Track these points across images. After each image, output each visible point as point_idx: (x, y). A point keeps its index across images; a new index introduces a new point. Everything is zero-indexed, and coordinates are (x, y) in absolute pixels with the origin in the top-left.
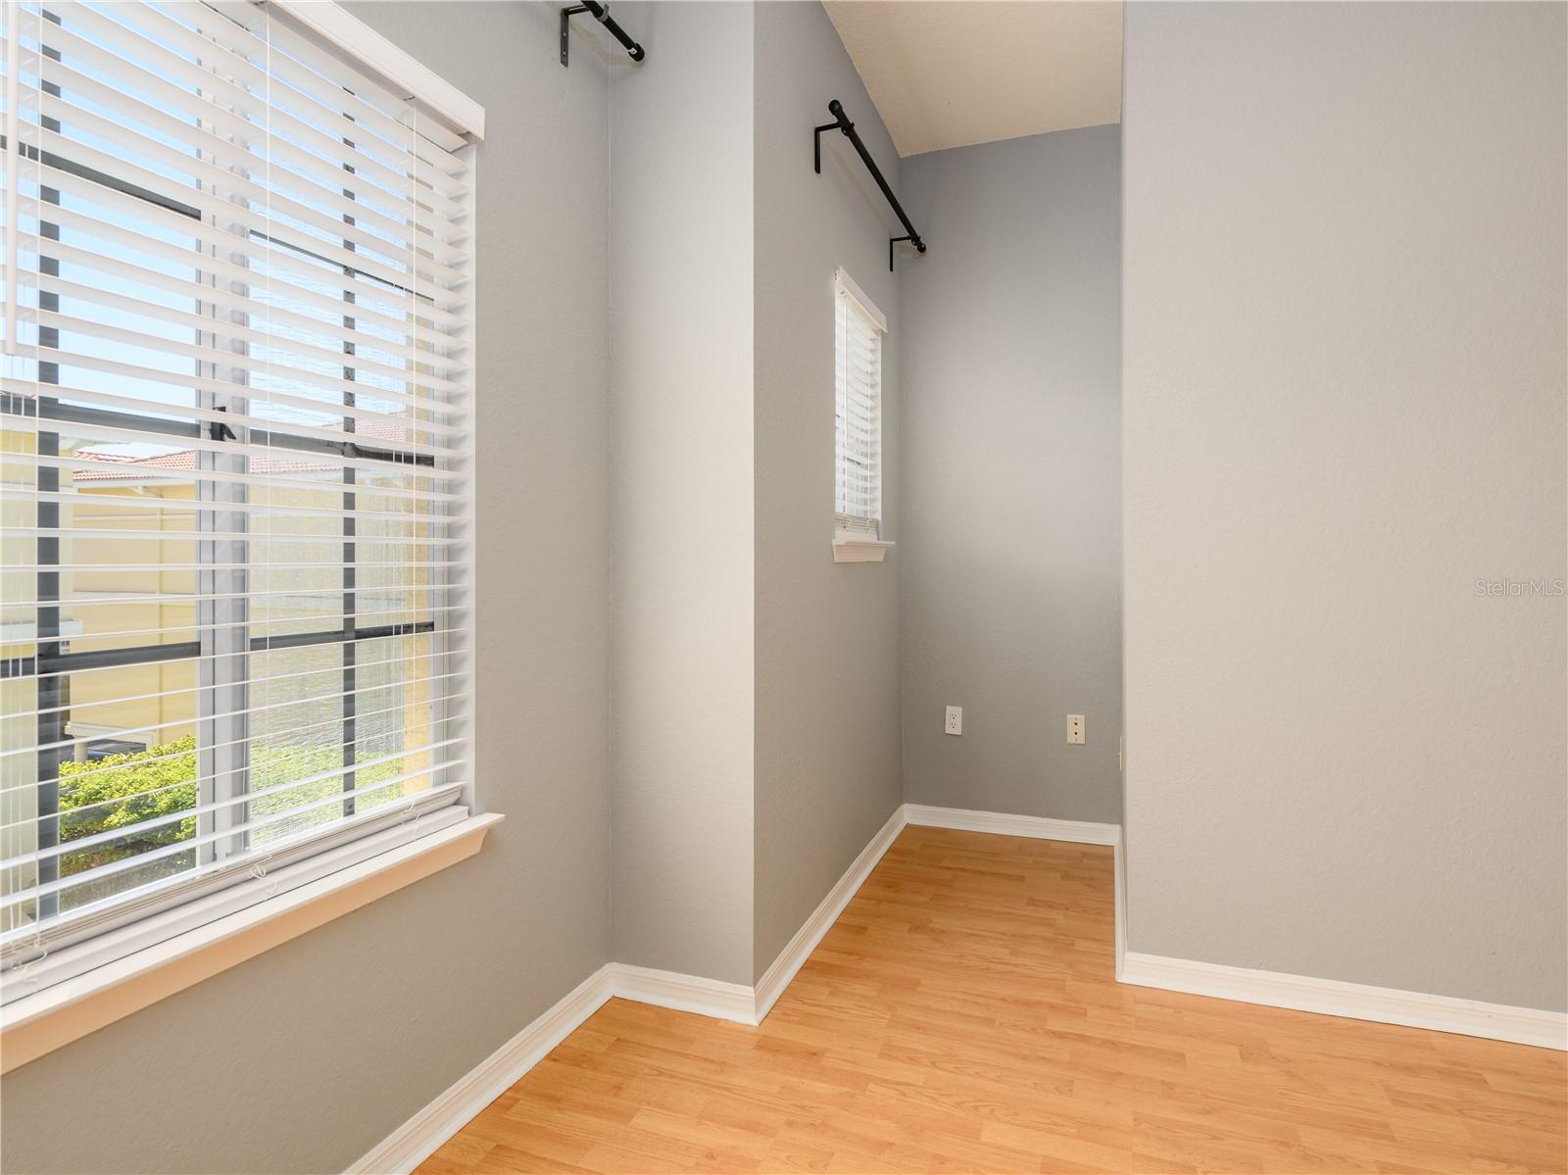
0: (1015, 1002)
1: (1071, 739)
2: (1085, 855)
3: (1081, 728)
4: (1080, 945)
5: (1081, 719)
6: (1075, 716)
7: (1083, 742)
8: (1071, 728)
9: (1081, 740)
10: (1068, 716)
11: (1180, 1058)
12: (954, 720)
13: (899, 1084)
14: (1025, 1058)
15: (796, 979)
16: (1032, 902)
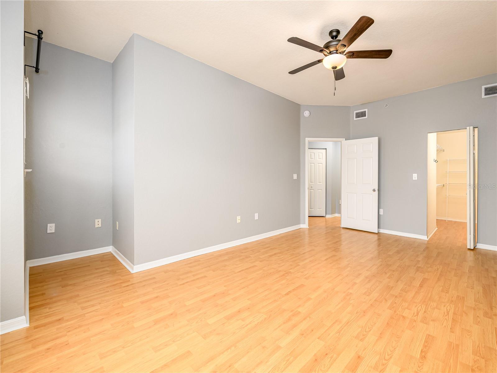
0: (111, 286)
1: (97, 226)
2: (104, 256)
3: (100, 223)
4: (117, 271)
5: (100, 220)
6: (98, 220)
7: (101, 226)
8: (96, 223)
9: (100, 226)
10: (96, 220)
11: (154, 278)
12: (51, 228)
13: (94, 310)
14: (122, 292)
15: (30, 312)
16: (96, 269)
